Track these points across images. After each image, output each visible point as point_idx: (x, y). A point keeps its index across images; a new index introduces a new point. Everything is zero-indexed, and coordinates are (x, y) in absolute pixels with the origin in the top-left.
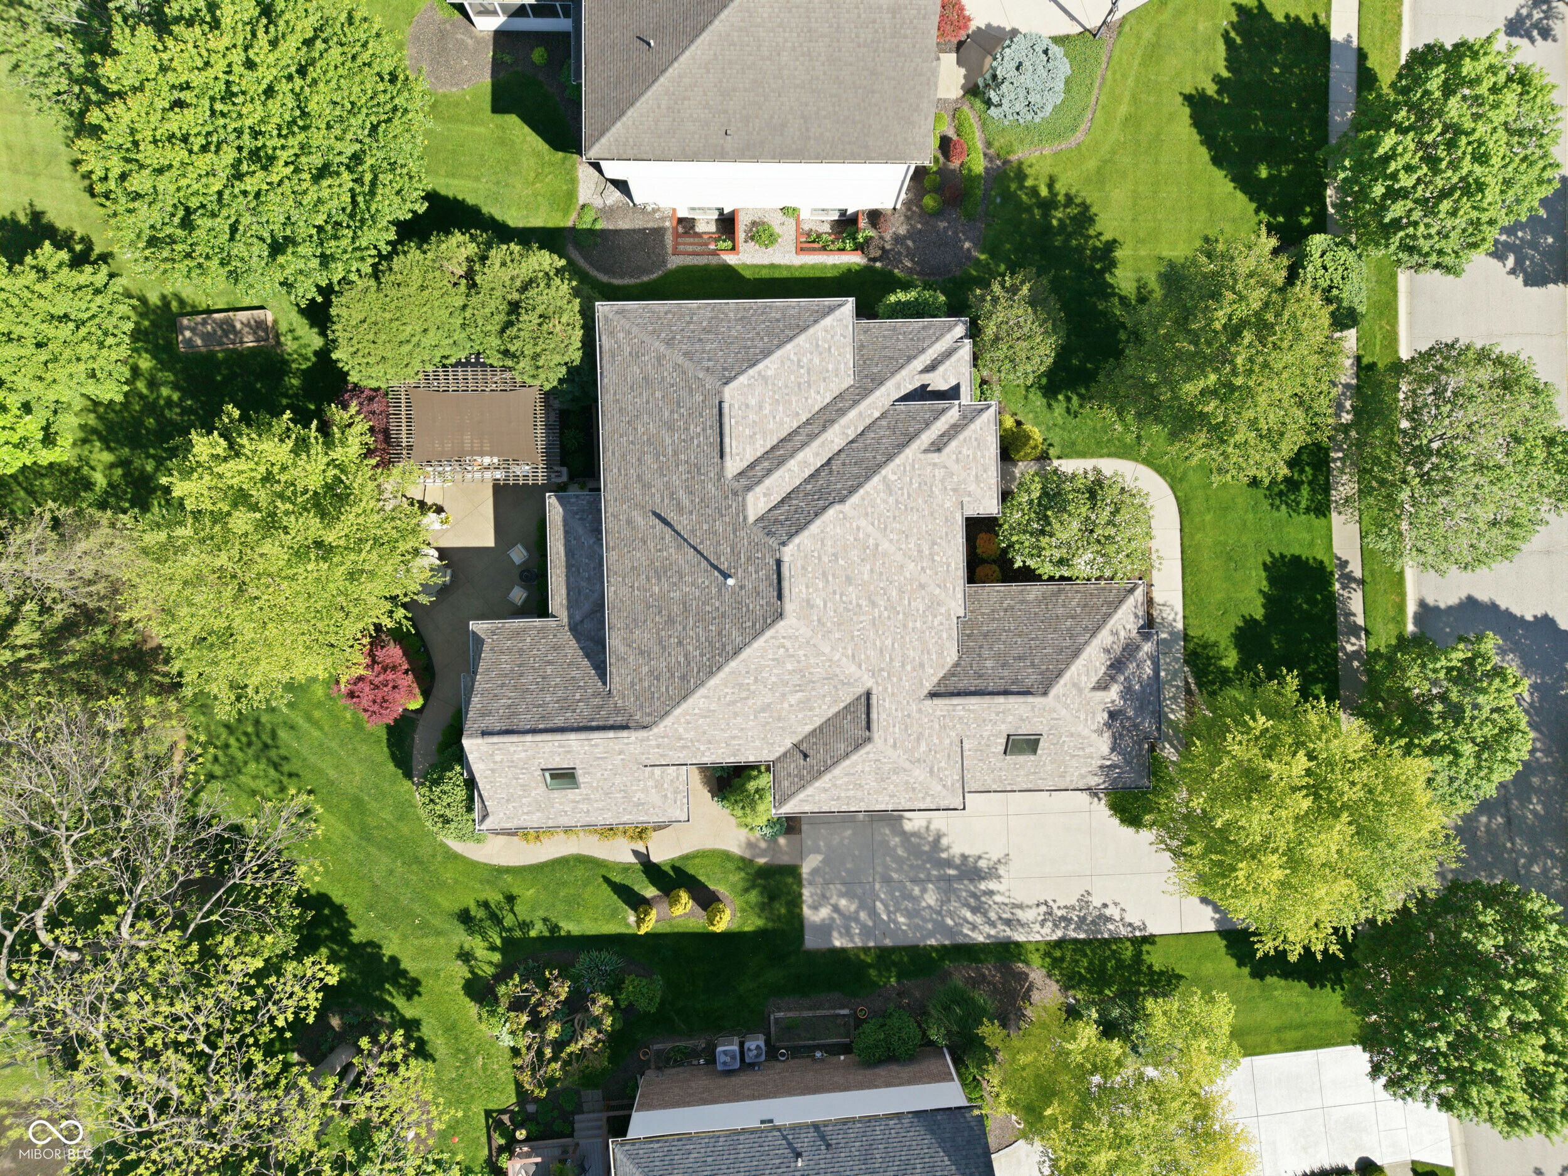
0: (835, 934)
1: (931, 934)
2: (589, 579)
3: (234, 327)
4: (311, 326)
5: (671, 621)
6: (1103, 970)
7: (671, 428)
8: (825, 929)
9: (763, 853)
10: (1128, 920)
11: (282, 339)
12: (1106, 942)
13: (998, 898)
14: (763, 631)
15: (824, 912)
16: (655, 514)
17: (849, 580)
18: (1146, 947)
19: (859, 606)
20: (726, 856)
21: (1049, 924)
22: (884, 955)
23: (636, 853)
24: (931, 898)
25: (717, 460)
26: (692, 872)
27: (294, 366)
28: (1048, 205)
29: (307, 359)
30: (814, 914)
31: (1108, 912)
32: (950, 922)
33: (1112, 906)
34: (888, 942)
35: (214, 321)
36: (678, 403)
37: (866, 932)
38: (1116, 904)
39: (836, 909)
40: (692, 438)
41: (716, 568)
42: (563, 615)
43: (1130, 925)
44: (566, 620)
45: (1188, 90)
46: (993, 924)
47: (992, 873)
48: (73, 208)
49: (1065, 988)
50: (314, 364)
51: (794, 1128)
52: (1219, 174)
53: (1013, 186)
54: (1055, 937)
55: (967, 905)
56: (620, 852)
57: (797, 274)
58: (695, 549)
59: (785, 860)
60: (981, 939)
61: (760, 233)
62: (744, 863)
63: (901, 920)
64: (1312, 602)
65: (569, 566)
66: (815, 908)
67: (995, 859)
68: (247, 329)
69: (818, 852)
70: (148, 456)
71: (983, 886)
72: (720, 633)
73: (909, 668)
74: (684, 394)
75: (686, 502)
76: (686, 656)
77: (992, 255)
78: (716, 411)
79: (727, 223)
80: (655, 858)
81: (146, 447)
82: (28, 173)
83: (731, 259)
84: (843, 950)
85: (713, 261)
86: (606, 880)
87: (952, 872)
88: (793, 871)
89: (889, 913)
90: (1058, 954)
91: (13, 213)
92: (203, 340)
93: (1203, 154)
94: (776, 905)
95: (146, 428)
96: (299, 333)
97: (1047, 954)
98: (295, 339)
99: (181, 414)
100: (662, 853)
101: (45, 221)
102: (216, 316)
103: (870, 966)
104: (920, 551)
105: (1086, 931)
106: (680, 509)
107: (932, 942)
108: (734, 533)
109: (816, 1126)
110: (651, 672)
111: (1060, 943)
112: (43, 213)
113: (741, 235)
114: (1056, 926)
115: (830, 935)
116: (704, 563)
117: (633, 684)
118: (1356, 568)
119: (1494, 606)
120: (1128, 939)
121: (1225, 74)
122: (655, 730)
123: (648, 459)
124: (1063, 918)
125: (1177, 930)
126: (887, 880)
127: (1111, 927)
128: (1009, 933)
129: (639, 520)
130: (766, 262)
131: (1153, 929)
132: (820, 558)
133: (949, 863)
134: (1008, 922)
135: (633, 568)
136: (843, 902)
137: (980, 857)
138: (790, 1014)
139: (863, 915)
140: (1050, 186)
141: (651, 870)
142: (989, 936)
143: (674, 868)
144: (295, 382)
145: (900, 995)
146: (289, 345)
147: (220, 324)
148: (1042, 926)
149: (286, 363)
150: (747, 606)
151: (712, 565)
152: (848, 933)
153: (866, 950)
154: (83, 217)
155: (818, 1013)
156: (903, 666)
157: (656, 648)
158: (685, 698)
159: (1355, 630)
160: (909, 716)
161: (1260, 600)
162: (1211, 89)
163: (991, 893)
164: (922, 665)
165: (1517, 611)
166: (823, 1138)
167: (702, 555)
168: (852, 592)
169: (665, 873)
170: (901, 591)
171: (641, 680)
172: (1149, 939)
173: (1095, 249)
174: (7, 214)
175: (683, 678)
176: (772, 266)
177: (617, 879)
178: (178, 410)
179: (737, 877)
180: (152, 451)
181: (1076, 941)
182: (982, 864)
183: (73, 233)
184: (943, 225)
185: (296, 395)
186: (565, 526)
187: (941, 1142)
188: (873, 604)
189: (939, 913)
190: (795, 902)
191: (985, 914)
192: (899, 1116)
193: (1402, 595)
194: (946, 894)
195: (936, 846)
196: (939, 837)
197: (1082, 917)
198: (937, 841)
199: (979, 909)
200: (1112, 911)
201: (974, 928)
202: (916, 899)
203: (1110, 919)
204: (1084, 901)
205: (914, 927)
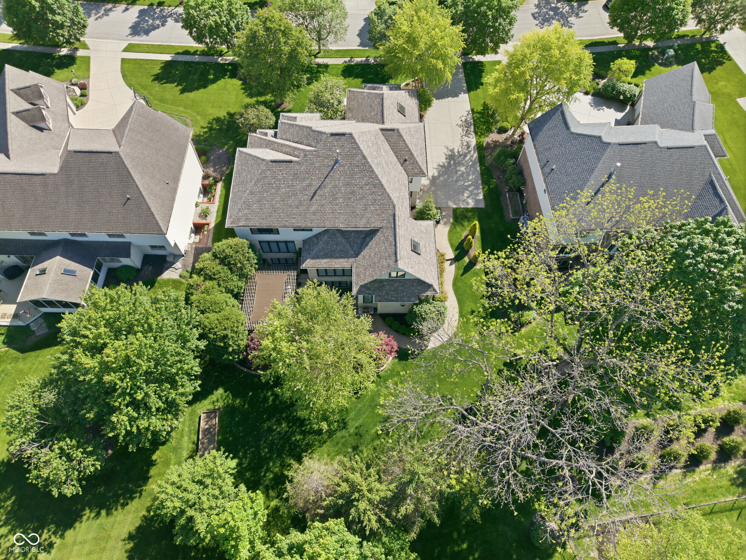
0: (478, 198)
1: (476, 169)
2: (337, 245)
3: (207, 429)
4: (213, 394)
5: (353, 193)
6: (484, 122)
7: (279, 188)
8: (477, 201)
9: (449, 221)
10: (466, 115)
11: (217, 407)
12: (474, 121)
13: (460, 150)
14: (356, 144)
15: (470, 201)
16: (311, 199)
18: (475, 110)
20: (450, 232)
22: (485, 182)
23: (451, 264)
24: (463, 169)
25: (292, 164)
26: (457, 244)
27: (230, 402)
28: (211, 129)
29: (228, 396)
30: (471, 204)
31: (464, 120)
32: (471, 163)
34: (480, 182)
35: (203, 438)
36: (270, 184)
37: (477, 188)
38: (461, 118)
39: (468, 197)
40: (284, 177)
41: (333, 167)
42: (352, 260)
43: (468, 114)
44: (353, 259)
45: (179, 93)
46: (469, 152)
47: (452, 151)
48: (131, 516)
49: (492, 132)
50: (231, 392)
51: (544, 175)
52: (210, 87)
53: (202, 138)
54: (474, 134)
55: (464, 158)
56: (450, 270)
57: (222, 203)
58: (326, 178)
59: (451, 213)
60: (476, 155)
61: (204, 214)
62: (453, 226)
63: (471, 177)
64: (357, 69)
65: (331, 257)
66: (468, 203)
67: (447, 150)
68: (209, 423)
69: (447, 202)
70: (265, 476)
71: (457, 154)
72: (358, 166)
74: (266, 181)
75: (307, 182)
76: (367, 185)
77: (226, 144)
78: (274, 164)
79: (198, 228)
80: (452, 256)
81: (260, 477)
82: (107, 541)
83: (212, 225)
84: (484, 195)
85: (212, 231)
86: (462, 275)
87: (452, 162)
88: (455, 210)
89: (469, 181)
90: (479, 134)
91: (126, 552)
92: (211, 444)
93: (202, 90)
94: (468, 216)
95: (251, 477)
96: (215, 399)
97: (480, 136)
98: (218, 401)
99: (246, 458)
100: (451, 254)
101: (134, 532)
102: (200, 437)
103: (489, 187)
105: (471, 126)
106: (310, 185)
107: (478, 168)
108: (320, 157)
109: (542, 168)
110: (373, 204)
111: (476, 133)
112: (130, 533)
113: (204, 221)
114: (470, 134)
115: (479, 200)
116: (331, 174)
117: (378, 215)
118: (347, 59)
119: (360, 30)
120: (473, 115)
121: (176, 84)
122: (395, 203)
123: (290, 202)
124: (467, 132)
125: (469, 103)
126: (457, 181)
127: (469, 119)
128: (473, 147)
129: (313, 208)
130: (216, 214)
131: (469, 108)
133: (449, 163)
134: (469, 147)
135: (333, 213)
136: (466, 195)
137: (447, 154)
138: (510, 212)
139: (470, 189)
140: (204, 128)
141: (457, 259)
142: (474, 152)
143: (456, 250)
144: (238, 401)
145: (499, 178)
146: (220, 404)
147: (204, 435)
148: (470, 137)
149: (228, 406)
150: (348, 151)
151: (332, 169)
152: (477, 194)
153: (483, 188)
154: (137, 510)
155: (509, 203)
157: (364, 201)
158: (382, 186)
159: (367, 60)
161: (356, 80)
162: (180, 87)
163: (458, 152)
165: (362, 25)
166: (545, 165)
167: (328, 175)
169: (458, 254)
171: (376, 210)
172: (472, 110)
173: (229, 118)
174: (126, 555)
175: (375, 187)
176: (218, 212)
177: (461, 271)
178: (244, 460)
179: (458, 229)
180: (262, 474)
181: (475, 128)
182: (449, 153)
183: (144, 516)
184: (212, 158)
185: (244, 402)
186: (315, 259)
187: (540, 130)
189: (467, 166)
190: (467, 210)
191: (467, 153)
192: (535, 146)
193: (356, 50)
194: (460, 164)
195: (443, 166)
196: (439, 165)
197: (466, 127)
198: (441, 166)
199: (465, 155)
200: (463, 119)
201: (472, 156)
202: (463, 173)
203: (466, 120)
204: (460, 126)
205: (473, 174)
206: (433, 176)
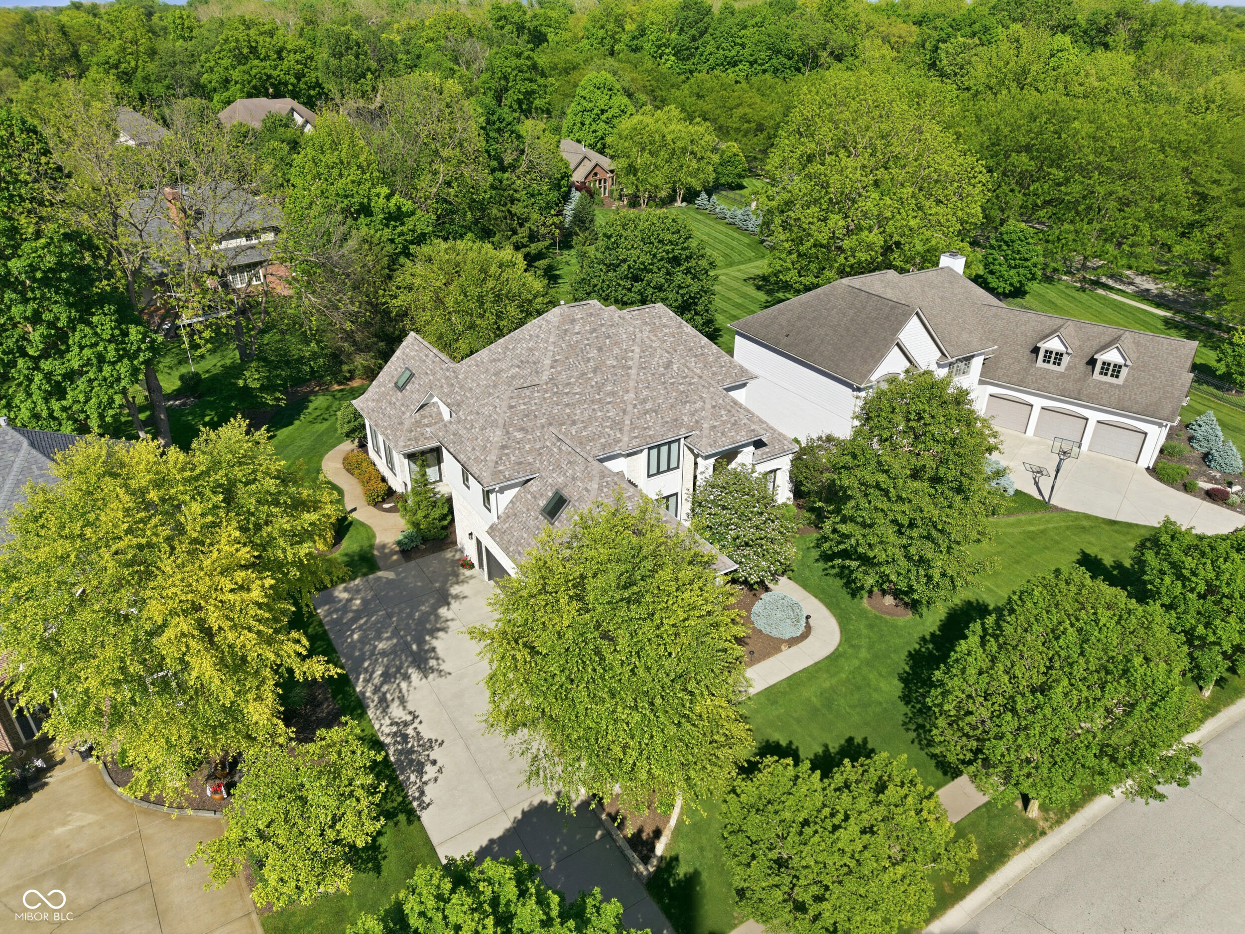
0: (327, 607)
8: (330, 601)
9: (380, 552)
10: (427, 789)
13: (404, 685)
15: (345, 595)
17: (600, 349)
18: (403, 817)
19: (588, 360)
21: (395, 729)
24: (383, 645)
30: (340, 591)
31: (428, 768)
32: (366, 664)
33: (436, 768)
37: (336, 622)
38: (440, 770)
39: (350, 600)
43: (422, 793)
46: (377, 690)
47: (425, 671)
54: (382, 739)
55: (388, 668)
59: (381, 564)
60: (358, 689)
62: (370, 547)
63: (356, 636)
66: (346, 590)
67: (441, 668)
71: (411, 670)
73: (568, 411)
87: (415, 648)
88: (374, 568)
89: (359, 627)
104: (645, 401)
105: (398, 760)
114: (395, 735)
115: (325, 605)
120: (406, 796)
124: (405, 737)
125: (435, 841)
126: (389, 616)
127: (413, 778)
128: (372, 705)
131: (426, 817)
132: (602, 325)
133: (421, 642)
134: (383, 700)
136: (357, 602)
137: (438, 659)
139: (350, 615)
142: (363, 693)
148: (391, 725)
152: (331, 613)
156: (567, 405)
160: (536, 417)
163: (407, 678)
164: (574, 423)
168: (594, 353)
170: (613, 394)
172: (413, 818)
179: (358, 548)
182: (432, 663)
188: (595, 371)
189: (372, 654)
190: (347, 578)
191: (384, 683)
194: (392, 652)
195: (433, 632)
196: (444, 629)
197: (411, 751)
198: (439, 630)
199: (387, 677)
200: (430, 771)
201: (367, 681)
202: (379, 638)
203: (421, 772)
204: (430, 744)
205: (353, 645)
206: (448, 604)
